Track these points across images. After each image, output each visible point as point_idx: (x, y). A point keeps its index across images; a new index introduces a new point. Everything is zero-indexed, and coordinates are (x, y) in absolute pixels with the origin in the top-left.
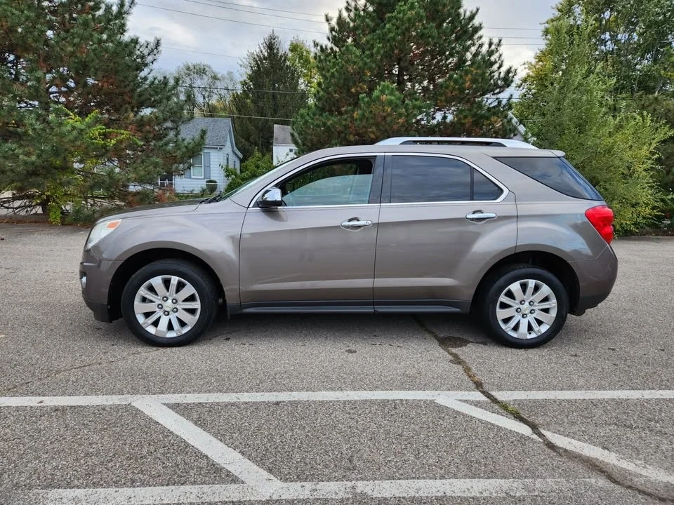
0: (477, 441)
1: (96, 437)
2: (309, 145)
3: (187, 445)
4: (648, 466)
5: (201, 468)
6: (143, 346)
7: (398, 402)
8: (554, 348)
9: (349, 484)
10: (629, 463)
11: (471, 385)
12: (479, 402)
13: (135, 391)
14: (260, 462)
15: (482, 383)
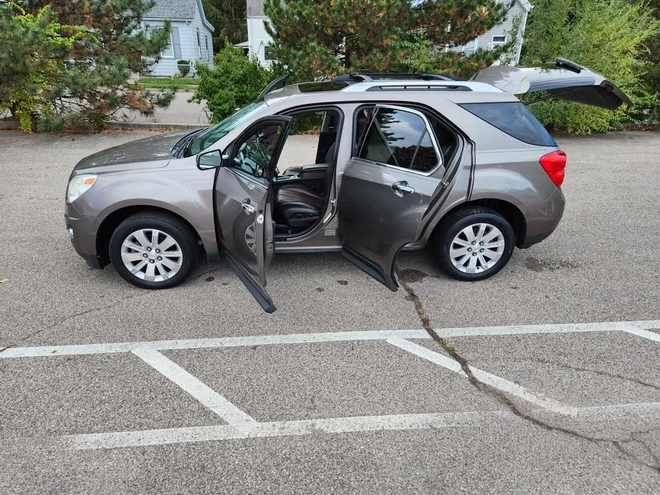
0: (416, 379)
1: (106, 385)
2: (284, 36)
3: (181, 391)
4: (546, 398)
5: (194, 412)
6: (134, 289)
7: (355, 343)
8: (499, 279)
9: (310, 422)
10: (532, 396)
11: (420, 323)
12: (423, 340)
13: (133, 339)
14: (240, 404)
15: (428, 320)
